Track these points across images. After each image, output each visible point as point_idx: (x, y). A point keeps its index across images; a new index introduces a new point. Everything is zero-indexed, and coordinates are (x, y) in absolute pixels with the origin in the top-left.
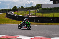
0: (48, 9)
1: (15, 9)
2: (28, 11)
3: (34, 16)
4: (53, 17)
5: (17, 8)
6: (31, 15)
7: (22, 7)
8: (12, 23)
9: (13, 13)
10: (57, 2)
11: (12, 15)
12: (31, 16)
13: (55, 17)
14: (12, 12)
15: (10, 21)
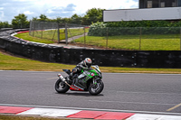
0: (123, 24)
1: (21, 24)
2: (62, 30)
3: (80, 45)
4: (137, 48)
5: (28, 20)
6: (72, 43)
7: (43, 18)
8: (12, 67)
9: (14, 36)
10: (150, 4)
11: (13, 43)
12: (69, 47)
13: (143, 48)
14: (11, 31)
15: (5, 61)
